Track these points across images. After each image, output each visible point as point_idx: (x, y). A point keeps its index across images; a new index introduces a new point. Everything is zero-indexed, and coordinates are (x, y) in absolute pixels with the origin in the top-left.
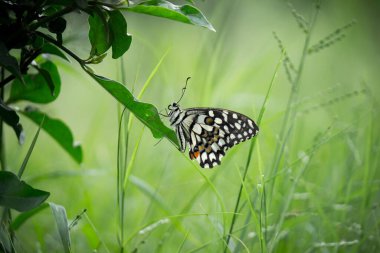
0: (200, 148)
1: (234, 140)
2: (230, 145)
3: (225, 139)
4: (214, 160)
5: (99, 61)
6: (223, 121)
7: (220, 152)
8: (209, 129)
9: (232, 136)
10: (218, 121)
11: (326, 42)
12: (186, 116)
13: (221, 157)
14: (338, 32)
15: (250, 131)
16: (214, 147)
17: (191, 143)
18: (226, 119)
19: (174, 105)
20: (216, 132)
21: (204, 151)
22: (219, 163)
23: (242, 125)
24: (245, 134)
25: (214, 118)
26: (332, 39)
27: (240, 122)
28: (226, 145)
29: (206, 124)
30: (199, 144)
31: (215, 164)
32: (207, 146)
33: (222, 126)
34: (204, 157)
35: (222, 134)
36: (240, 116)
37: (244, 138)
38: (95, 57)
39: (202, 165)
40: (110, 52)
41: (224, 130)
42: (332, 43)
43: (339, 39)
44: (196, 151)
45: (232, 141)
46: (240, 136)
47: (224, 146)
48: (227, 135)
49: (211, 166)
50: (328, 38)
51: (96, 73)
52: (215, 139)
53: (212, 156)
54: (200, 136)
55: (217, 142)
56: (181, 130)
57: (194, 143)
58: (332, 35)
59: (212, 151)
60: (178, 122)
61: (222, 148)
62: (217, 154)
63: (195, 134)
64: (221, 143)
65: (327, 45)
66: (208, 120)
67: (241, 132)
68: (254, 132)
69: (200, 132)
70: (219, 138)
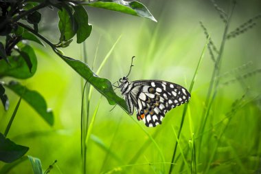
0: (145, 112)
1: (171, 105)
2: (169, 108)
3: (164, 104)
4: (156, 121)
5: (67, 45)
6: (163, 90)
7: (161, 114)
8: (152, 96)
9: (170, 102)
10: (159, 90)
11: (241, 29)
12: (133, 87)
13: (162, 118)
14: (250, 21)
15: (184, 97)
16: (156, 110)
17: (138, 107)
18: (165, 89)
19: (124, 78)
20: (157, 99)
21: (148, 114)
22: (160, 123)
23: (177, 92)
24: (180, 99)
25: (155, 88)
26: (246, 27)
27: (176, 90)
28: (166, 108)
29: (149, 92)
30: (144, 108)
31: (157, 124)
32: (150, 109)
33: (162, 94)
34: (149, 118)
35: (162, 100)
36: (176, 86)
37: (179, 103)
38: (64, 42)
39: (147, 124)
40: (75, 38)
41: (163, 97)
42: (246, 30)
43: (251, 27)
44: (142, 114)
45: (170, 105)
46: (176, 101)
47: (164, 109)
48: (166, 101)
49: (154, 126)
50: (242, 26)
51: (64, 55)
52: (157, 104)
53: (155, 118)
54: (145, 102)
55: (158, 107)
56: (130, 98)
57: (141, 108)
58: (245, 24)
59: (155, 114)
60: (127, 92)
61: (162, 111)
62: (159, 116)
63: (141, 100)
64: (162, 107)
65: (242, 32)
66: (151, 90)
67: (177, 98)
68: (187, 98)
69: (144, 99)
70: (160, 103)
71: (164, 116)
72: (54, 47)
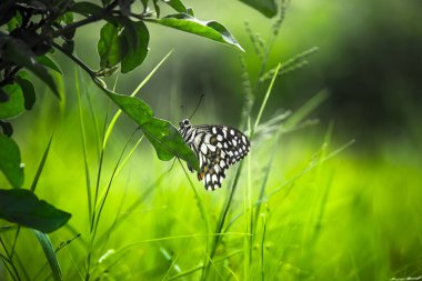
0: (206, 169)
1: (232, 158)
3: (225, 160)
4: (215, 182)
6: (223, 138)
7: (221, 173)
8: (213, 149)
12: (196, 135)
13: (222, 179)
15: (244, 148)
16: (216, 168)
18: (225, 136)
19: (187, 122)
20: (218, 153)
21: (208, 172)
22: (220, 186)
23: (237, 141)
24: (240, 151)
25: (216, 136)
27: (236, 138)
28: (226, 166)
29: (211, 143)
31: (216, 186)
32: (211, 167)
33: (222, 143)
34: (208, 178)
35: (223, 155)
36: (236, 132)
38: (107, 70)
39: (206, 187)
40: (119, 66)
44: (202, 172)
46: (236, 153)
47: (224, 168)
49: (213, 189)
52: (217, 159)
53: (215, 178)
54: (206, 156)
55: (219, 163)
57: (201, 164)
59: (214, 173)
60: (191, 140)
61: (223, 170)
62: (218, 176)
63: (202, 154)
64: (222, 164)
66: (213, 139)
67: (237, 149)
68: (247, 149)
69: (205, 152)
70: (221, 159)
71: (224, 176)
72: (93, 75)
